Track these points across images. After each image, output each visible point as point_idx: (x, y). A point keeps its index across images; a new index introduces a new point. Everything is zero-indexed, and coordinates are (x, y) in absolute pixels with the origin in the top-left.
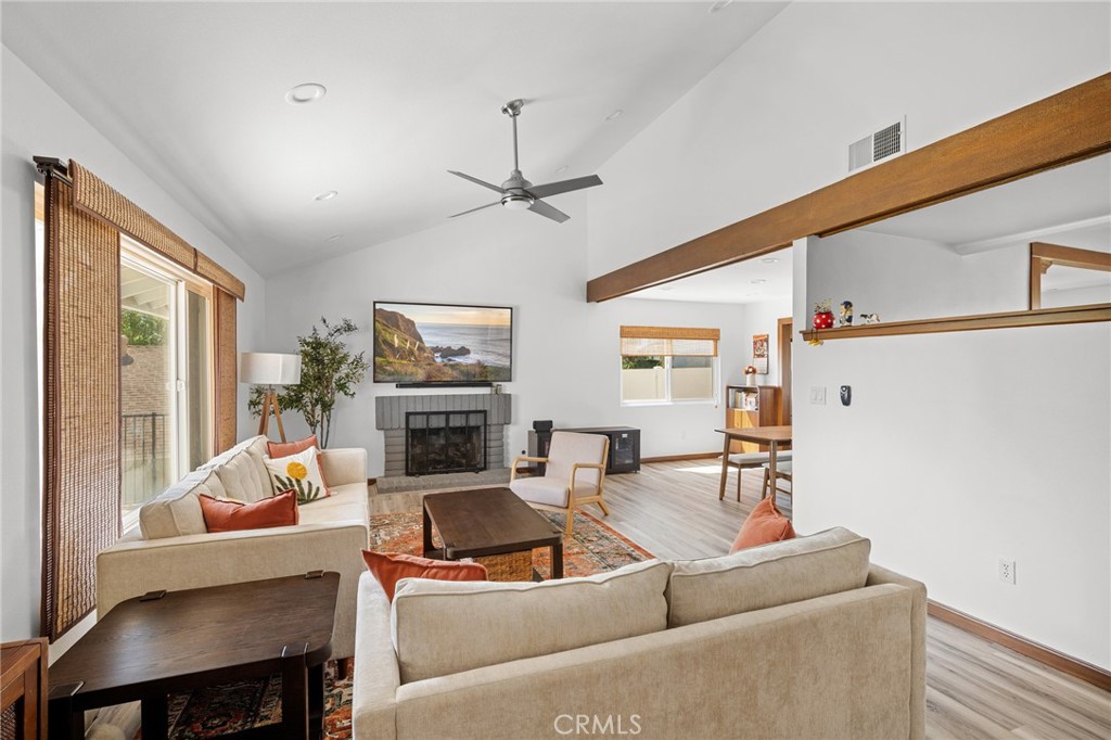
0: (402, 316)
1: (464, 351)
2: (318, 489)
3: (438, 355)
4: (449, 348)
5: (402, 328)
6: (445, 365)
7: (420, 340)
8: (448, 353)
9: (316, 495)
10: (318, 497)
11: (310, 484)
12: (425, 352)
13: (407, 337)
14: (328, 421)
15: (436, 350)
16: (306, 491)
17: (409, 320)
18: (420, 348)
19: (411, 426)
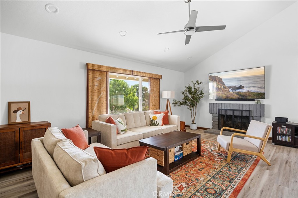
0: (217, 77)
1: (241, 87)
2: (159, 123)
3: (231, 89)
4: (235, 86)
5: (217, 81)
6: (234, 93)
7: (224, 84)
8: (234, 88)
9: (158, 124)
10: (159, 125)
11: (157, 122)
12: (225, 88)
13: (219, 84)
14: (196, 108)
15: (230, 87)
16: (155, 123)
17: (220, 78)
18: (224, 87)
19: (220, 113)
